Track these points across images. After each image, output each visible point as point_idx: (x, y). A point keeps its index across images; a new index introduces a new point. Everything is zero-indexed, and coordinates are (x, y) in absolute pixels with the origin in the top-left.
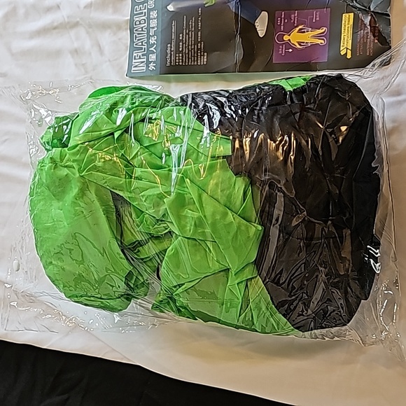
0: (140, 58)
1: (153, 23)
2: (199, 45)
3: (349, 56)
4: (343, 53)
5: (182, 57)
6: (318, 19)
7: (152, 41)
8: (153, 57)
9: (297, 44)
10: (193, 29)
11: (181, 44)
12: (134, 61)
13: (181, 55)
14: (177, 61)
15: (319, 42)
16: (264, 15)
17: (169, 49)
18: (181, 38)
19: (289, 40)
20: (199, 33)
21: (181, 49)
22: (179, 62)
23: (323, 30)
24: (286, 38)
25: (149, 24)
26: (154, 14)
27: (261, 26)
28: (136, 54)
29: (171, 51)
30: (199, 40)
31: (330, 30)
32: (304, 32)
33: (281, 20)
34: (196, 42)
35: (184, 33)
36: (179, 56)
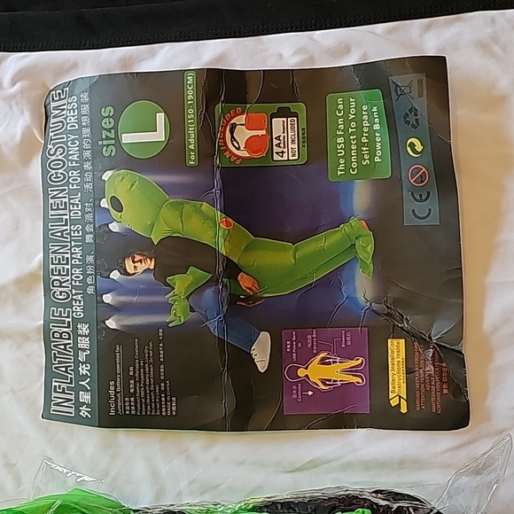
0: (63, 392)
1: (84, 343)
2: (162, 385)
3: (404, 410)
4: (394, 403)
5: (136, 402)
6: (349, 343)
7: (83, 370)
8: (85, 397)
9: (320, 384)
10: (151, 361)
11: (132, 382)
12: (54, 394)
13: (132, 399)
14: (128, 408)
15: (355, 380)
16: (265, 337)
17: (112, 388)
18: (131, 373)
19: (307, 376)
20: (162, 366)
21: (132, 391)
22: (130, 410)
23: (360, 361)
24: (301, 372)
25: (76, 342)
26: (84, 329)
27: (261, 354)
28: (57, 384)
29: (116, 393)
30: (162, 378)
31: (370, 361)
32: (329, 363)
33: (292, 345)
34: (158, 382)
35: (137, 365)
36: (130, 401)
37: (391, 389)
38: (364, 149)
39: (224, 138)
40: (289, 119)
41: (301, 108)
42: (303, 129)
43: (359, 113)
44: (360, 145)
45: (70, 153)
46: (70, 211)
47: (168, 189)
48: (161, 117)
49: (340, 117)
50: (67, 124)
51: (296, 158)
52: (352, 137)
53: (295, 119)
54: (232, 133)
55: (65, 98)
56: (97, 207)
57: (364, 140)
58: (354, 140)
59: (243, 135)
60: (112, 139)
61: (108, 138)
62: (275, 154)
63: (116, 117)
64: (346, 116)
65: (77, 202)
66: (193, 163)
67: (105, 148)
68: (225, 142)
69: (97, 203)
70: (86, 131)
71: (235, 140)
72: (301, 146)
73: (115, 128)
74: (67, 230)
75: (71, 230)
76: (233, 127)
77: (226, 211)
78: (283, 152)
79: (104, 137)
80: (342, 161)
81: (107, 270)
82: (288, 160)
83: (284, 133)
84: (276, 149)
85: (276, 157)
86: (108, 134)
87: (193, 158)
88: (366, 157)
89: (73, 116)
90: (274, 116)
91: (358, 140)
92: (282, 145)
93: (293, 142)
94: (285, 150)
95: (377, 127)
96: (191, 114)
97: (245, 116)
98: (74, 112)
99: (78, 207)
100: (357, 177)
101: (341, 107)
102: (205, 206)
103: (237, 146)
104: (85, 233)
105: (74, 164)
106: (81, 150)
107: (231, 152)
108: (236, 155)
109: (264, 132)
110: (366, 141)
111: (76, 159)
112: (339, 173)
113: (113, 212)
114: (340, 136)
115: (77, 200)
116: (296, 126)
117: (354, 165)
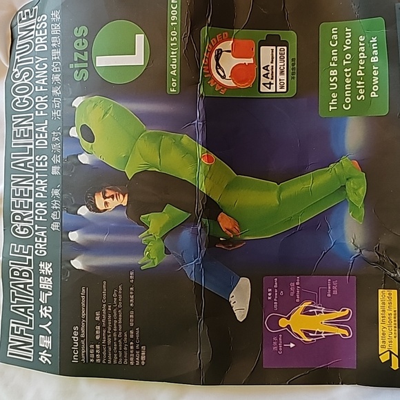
0: (22, 335)
1: (46, 283)
2: (132, 332)
3: (395, 366)
4: (384, 358)
5: (101, 350)
6: (335, 292)
7: (45, 312)
8: (46, 342)
9: (302, 335)
10: (120, 306)
11: (98, 328)
12: (11, 336)
13: (98, 346)
14: (92, 356)
15: (340, 332)
16: (244, 283)
17: (76, 334)
18: (98, 318)
19: (288, 327)
20: (132, 312)
21: (98, 337)
22: (95, 358)
23: (347, 312)
24: (283, 323)
25: (37, 282)
26: (46, 268)
27: (240, 302)
28: (15, 326)
29: (80, 339)
30: (132, 325)
31: (358, 313)
32: (313, 314)
33: (273, 293)
34: (126, 328)
35: (104, 311)
36: (95, 349)
37: (380, 344)
38: (360, 83)
39: (209, 65)
40: (279, 48)
41: (291, 36)
42: (293, 60)
43: (355, 45)
44: (355, 78)
45: (37, 77)
46: (36, 140)
47: (146, 119)
48: (140, 39)
49: (334, 48)
50: (36, 45)
51: (285, 90)
52: (346, 70)
53: (285, 48)
54: (217, 59)
55: (34, 18)
56: (65, 137)
57: (360, 73)
58: (348, 73)
59: (229, 62)
60: (85, 62)
61: (80, 61)
62: (261, 85)
63: (91, 38)
64: (340, 48)
65: (43, 131)
66: (173, 91)
67: (77, 71)
68: (209, 69)
69: (65, 132)
70: (56, 53)
71: (220, 67)
72: (290, 78)
73: (89, 50)
74: (31, 160)
75: (35, 161)
76: (220, 52)
77: (208, 145)
78: (270, 84)
79: (76, 59)
80: (334, 96)
81: (74, 205)
82: (276, 92)
83: (272, 62)
84: (263, 80)
85: (263, 89)
86: (81, 57)
87: (174, 84)
88: (361, 92)
89: (42, 37)
90: (262, 43)
91: (354, 72)
92: (270, 76)
93: (282, 73)
94: (273, 81)
95: (374, 60)
96: (174, 36)
97: (232, 42)
98: (43, 32)
99: (44, 136)
100: (350, 113)
101: (335, 37)
102: (186, 139)
103: (222, 74)
104: (51, 164)
105: (41, 89)
106: (50, 73)
107: (215, 80)
108: (220, 85)
109: (251, 60)
110: (361, 74)
111: (43, 83)
112: (331, 108)
113: (83, 142)
114: (333, 68)
115: (43, 128)
116: (285, 56)
117: (348, 100)
